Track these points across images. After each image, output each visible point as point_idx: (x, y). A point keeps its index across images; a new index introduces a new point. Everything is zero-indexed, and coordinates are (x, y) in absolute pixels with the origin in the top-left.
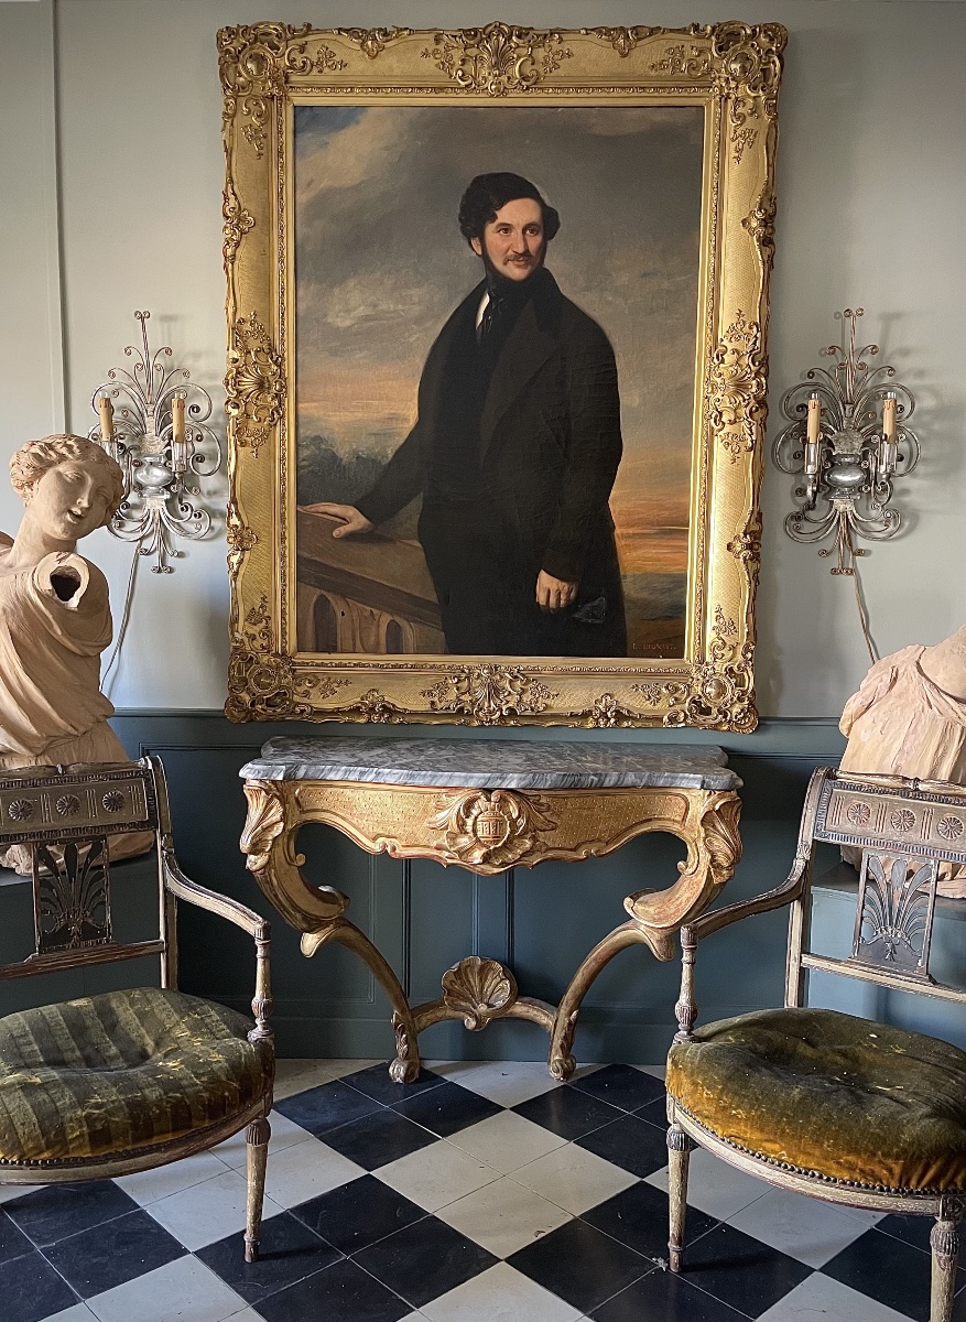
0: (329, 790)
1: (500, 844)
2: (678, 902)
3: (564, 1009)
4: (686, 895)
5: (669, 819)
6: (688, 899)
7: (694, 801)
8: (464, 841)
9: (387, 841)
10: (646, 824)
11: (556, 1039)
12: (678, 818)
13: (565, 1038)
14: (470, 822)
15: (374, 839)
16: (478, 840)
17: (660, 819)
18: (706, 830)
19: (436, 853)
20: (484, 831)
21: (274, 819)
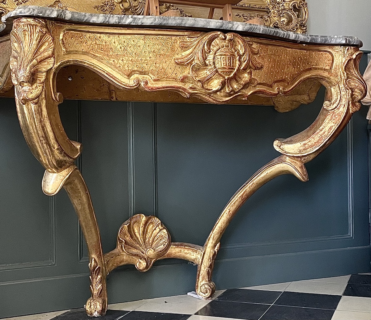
0: (88, 35)
1: (232, 75)
2: (322, 132)
3: (210, 243)
4: (329, 125)
5: (321, 69)
6: (330, 128)
7: (337, 55)
8: (205, 73)
9: (140, 77)
10: (308, 72)
11: (202, 268)
12: (327, 68)
13: (210, 266)
14: (210, 57)
15: (129, 76)
16: (217, 71)
17: (316, 69)
18: (347, 74)
19: (180, 85)
20: (221, 63)
21: (46, 54)
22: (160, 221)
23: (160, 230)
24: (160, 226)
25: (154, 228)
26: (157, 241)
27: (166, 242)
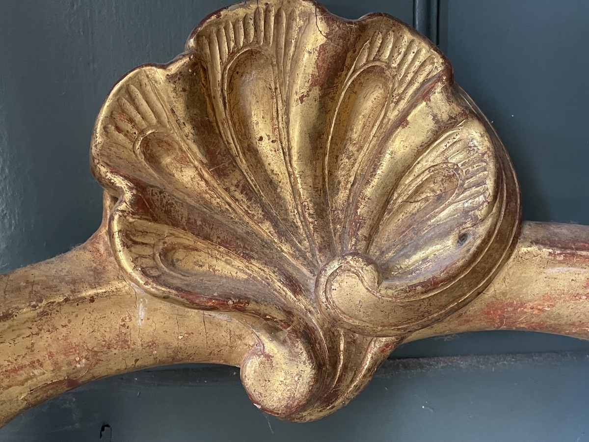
22: (438, 61)
23: (442, 128)
24: (438, 96)
25: (393, 115)
26: (413, 208)
27: (480, 214)
